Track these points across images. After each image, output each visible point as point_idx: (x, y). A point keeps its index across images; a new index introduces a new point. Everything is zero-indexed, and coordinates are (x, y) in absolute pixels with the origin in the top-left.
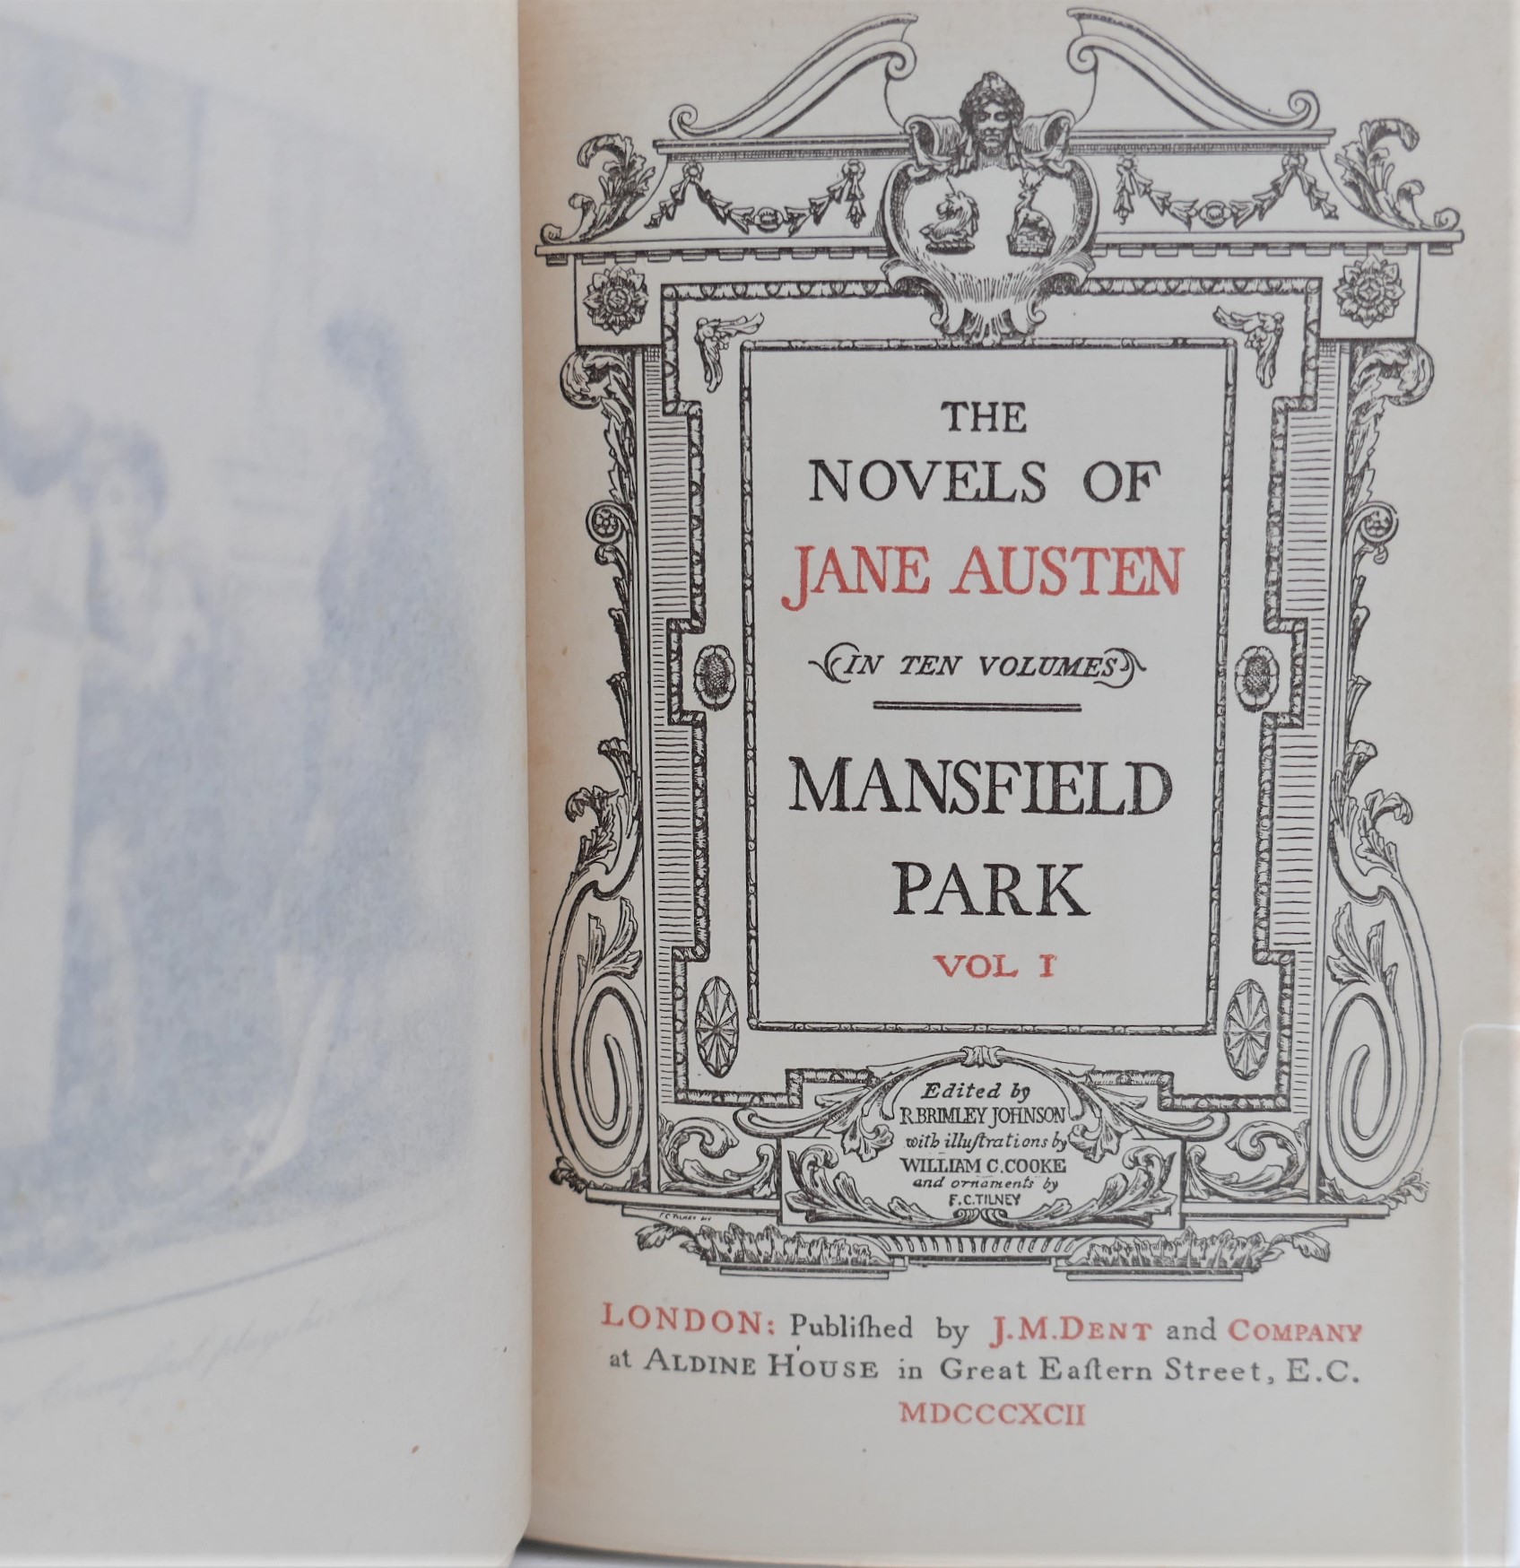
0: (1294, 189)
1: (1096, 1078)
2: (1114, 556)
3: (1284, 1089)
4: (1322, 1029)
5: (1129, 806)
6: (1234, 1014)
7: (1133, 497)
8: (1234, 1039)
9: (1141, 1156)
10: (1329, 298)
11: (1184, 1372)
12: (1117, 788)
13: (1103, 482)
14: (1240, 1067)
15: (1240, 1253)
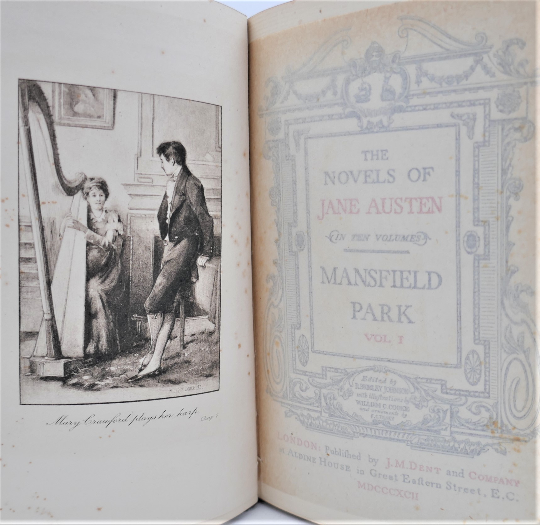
0: (479, 69)
1: (419, 380)
2: (419, 200)
3: (487, 391)
4: (501, 370)
5: (427, 286)
6: (468, 361)
7: (424, 180)
8: (468, 371)
9: (436, 409)
10: (493, 106)
11: (453, 487)
12: (422, 279)
13: (414, 175)
14: (471, 380)
15: (472, 448)
